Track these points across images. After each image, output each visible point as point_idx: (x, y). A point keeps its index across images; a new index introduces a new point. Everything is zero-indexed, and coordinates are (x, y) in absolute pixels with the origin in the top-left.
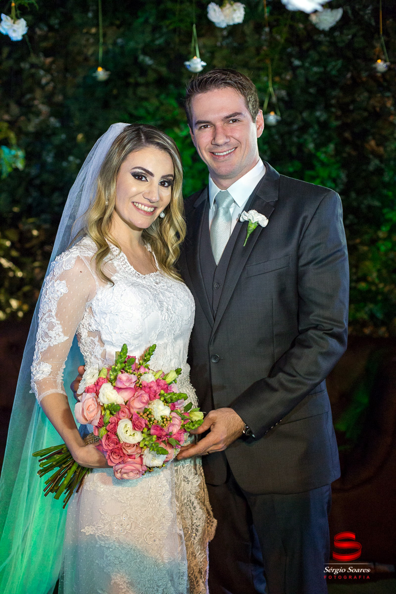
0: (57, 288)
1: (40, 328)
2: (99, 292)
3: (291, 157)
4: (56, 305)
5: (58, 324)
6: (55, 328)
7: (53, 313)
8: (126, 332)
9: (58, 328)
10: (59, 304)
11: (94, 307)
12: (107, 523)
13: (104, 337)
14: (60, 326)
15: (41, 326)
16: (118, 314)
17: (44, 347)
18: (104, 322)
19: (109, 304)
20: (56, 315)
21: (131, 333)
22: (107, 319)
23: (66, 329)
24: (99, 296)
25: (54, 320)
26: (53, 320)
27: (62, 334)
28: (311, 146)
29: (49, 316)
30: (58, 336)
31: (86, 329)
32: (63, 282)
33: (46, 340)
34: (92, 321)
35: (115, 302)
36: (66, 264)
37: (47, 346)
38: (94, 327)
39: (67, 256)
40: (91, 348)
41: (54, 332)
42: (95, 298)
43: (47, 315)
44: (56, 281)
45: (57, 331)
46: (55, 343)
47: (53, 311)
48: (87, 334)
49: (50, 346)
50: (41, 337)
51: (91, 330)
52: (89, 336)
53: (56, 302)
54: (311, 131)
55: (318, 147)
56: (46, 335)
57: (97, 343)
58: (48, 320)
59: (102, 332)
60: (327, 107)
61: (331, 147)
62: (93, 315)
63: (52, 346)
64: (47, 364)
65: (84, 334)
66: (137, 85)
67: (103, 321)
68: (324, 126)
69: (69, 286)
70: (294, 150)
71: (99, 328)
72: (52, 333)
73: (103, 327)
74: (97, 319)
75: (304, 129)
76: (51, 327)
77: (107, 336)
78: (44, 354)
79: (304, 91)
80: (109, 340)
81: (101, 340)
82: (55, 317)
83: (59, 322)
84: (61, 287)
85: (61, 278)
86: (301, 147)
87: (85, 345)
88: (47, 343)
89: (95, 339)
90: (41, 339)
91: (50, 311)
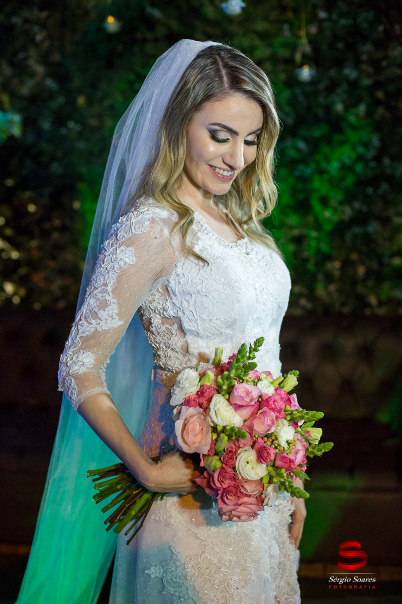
0: (120, 256)
1: (86, 305)
2: (179, 265)
3: (317, 120)
4: (115, 279)
5: (114, 303)
6: (109, 307)
7: (109, 289)
8: (217, 319)
9: (113, 309)
10: (119, 277)
11: (173, 285)
12: (181, 566)
13: (186, 325)
14: (115, 307)
15: (87, 303)
16: (207, 294)
17: (88, 331)
18: (186, 306)
19: (194, 282)
20: (114, 291)
21: (223, 319)
22: (192, 302)
23: (123, 310)
24: (179, 270)
25: (110, 298)
26: (108, 298)
27: (116, 317)
28: (339, 107)
29: (103, 292)
30: (110, 319)
31: (160, 315)
32: (130, 249)
33: (93, 321)
34: (169, 304)
35: (203, 279)
36: (137, 227)
37: (92, 330)
38: (171, 312)
39: (137, 217)
40: (165, 338)
41: (106, 313)
42: (174, 273)
43: (99, 290)
44: (120, 246)
45: (111, 312)
46: (105, 328)
47: (109, 286)
48: (160, 321)
49: (96, 331)
50: (85, 318)
51: (167, 316)
52: (163, 323)
53: (116, 274)
54: (339, 91)
55: (347, 108)
56: (95, 315)
57: (174, 332)
58: (100, 296)
59: (182, 319)
60: (357, 63)
61: (362, 108)
62: (169, 296)
63: (100, 330)
64: (89, 353)
65: (156, 320)
66: (144, 41)
67: (185, 304)
68: (354, 84)
69: (138, 255)
70: (321, 112)
71: (180, 313)
72: (103, 314)
73: (186, 312)
74: (176, 302)
75: (332, 88)
76: (104, 305)
77: (191, 324)
78: (85, 340)
79: (331, 46)
80: (193, 329)
81: (181, 329)
82: (111, 294)
83: (115, 301)
84: (126, 255)
85: (128, 243)
86: (328, 109)
87: (156, 334)
88: (92, 326)
89: (172, 328)
90: (83, 319)
91: (106, 285)
